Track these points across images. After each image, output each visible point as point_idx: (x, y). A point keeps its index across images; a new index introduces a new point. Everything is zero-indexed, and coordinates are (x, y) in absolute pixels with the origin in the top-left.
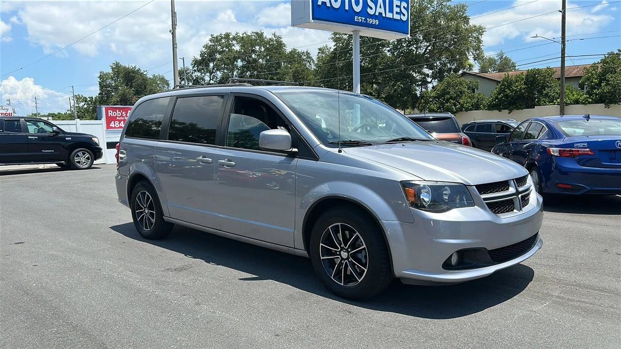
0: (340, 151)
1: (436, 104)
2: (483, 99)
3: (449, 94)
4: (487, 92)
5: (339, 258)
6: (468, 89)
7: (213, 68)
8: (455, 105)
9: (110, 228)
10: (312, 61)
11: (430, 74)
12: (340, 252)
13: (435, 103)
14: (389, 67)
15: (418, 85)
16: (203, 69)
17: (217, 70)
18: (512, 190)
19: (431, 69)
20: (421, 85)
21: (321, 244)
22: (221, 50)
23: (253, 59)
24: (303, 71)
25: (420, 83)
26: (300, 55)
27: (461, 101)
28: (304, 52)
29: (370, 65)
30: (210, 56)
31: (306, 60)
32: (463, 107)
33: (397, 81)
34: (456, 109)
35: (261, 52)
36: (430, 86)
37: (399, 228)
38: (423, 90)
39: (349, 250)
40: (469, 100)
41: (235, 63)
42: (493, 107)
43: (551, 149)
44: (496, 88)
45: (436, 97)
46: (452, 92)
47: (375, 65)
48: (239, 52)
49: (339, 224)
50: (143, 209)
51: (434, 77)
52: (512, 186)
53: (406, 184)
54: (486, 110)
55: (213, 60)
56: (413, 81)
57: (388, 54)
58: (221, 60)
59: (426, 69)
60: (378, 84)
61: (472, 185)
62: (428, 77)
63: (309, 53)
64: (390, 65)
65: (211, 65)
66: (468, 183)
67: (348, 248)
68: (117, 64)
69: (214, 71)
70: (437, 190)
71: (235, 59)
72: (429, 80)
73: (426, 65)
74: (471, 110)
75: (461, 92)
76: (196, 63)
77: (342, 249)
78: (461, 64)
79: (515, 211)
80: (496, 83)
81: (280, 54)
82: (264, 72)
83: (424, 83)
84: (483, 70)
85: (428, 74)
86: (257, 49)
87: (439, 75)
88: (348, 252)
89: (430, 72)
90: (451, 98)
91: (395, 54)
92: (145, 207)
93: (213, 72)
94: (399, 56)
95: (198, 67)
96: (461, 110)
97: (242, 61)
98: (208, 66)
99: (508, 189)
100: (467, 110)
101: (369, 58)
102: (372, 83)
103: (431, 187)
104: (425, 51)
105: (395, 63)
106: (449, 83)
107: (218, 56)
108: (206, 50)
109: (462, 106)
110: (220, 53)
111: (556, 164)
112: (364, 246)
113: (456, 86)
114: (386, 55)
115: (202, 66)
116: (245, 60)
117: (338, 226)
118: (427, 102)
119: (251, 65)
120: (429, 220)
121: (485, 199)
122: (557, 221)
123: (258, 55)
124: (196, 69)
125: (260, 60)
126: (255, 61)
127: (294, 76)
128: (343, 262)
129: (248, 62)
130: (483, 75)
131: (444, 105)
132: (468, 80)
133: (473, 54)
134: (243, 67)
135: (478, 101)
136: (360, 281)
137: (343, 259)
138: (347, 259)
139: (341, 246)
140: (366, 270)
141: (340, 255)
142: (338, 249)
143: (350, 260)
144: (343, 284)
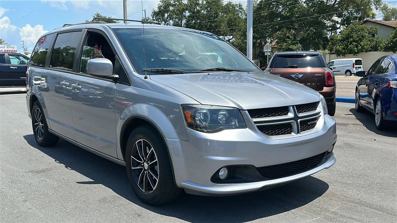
0: (146, 78)
1: (341, 46)
2: (381, 42)
3: (352, 38)
4: (384, 37)
5: (142, 168)
6: (369, 34)
7: (168, 18)
8: (357, 46)
9: (23, 136)
10: (243, 12)
11: (339, 22)
12: (143, 163)
13: (341, 45)
14: (304, 15)
15: (329, 31)
16: (160, 19)
17: (170, 19)
18: (291, 115)
19: (339, 17)
20: (331, 30)
21: (132, 157)
22: (174, 3)
23: (197, 10)
24: (236, 19)
25: (330, 28)
26: (234, 7)
27: (362, 43)
28: (237, 5)
29: (288, 14)
30: (165, 8)
31: (239, 11)
32: (363, 49)
33: (310, 26)
34: (357, 50)
35: (203, 4)
36: (338, 31)
37: (179, 145)
38: (333, 34)
39: (149, 162)
40: (369, 43)
41: (184, 13)
42: (389, 49)
44: (392, 34)
45: (341, 40)
46: (355, 35)
47: (292, 14)
48: (187, 5)
49: (142, 140)
50: (38, 122)
51: (342, 24)
52: (291, 112)
53: (186, 107)
54: (383, 51)
55: (167, 11)
56: (324, 26)
57: (305, 5)
58: (173, 11)
59: (335, 17)
60: (295, 29)
61: (245, 109)
62: (338, 23)
63: (241, 5)
65: (166, 15)
66: (241, 107)
67: (148, 161)
68: (98, 15)
69: (168, 20)
70: (214, 112)
71: (184, 10)
72: (338, 26)
73: (336, 14)
74: (370, 51)
75: (363, 36)
76: (155, 14)
77: (145, 161)
78: (366, 13)
79: (292, 133)
80: (392, 29)
81: (218, 6)
82: (205, 20)
83: (334, 28)
84: (387, 18)
85: (338, 21)
86: (201, 3)
87: (346, 21)
88: (148, 164)
89: (339, 20)
90: (354, 41)
91: (310, 4)
93: (167, 21)
94: (312, 7)
95: (156, 17)
96: (362, 51)
97: (189, 12)
98: (164, 16)
99: (286, 114)
100: (367, 51)
101: (288, 8)
102: (290, 29)
103: (210, 110)
104: (335, 3)
105: (309, 12)
106: (352, 29)
107: (171, 8)
108: (162, 4)
109: (363, 47)
110: (173, 6)
112: (157, 160)
113: (359, 31)
114: (302, 6)
115: (159, 16)
116: (192, 11)
117: (141, 141)
118: (333, 44)
119: (195, 15)
120: (206, 140)
121: (255, 122)
122: (386, 145)
123: (201, 7)
124: (155, 18)
125: (203, 11)
126: (199, 12)
127: (228, 24)
128: (145, 172)
129: (193, 13)
130: (387, 23)
131: (348, 47)
132: (369, 26)
133: (374, 5)
134: (189, 16)
135: (376, 44)
136: (154, 189)
137: (145, 170)
138: (148, 169)
139: (143, 159)
140: (158, 180)
141: (143, 166)
142: (142, 161)
143: (149, 171)
144: (144, 191)
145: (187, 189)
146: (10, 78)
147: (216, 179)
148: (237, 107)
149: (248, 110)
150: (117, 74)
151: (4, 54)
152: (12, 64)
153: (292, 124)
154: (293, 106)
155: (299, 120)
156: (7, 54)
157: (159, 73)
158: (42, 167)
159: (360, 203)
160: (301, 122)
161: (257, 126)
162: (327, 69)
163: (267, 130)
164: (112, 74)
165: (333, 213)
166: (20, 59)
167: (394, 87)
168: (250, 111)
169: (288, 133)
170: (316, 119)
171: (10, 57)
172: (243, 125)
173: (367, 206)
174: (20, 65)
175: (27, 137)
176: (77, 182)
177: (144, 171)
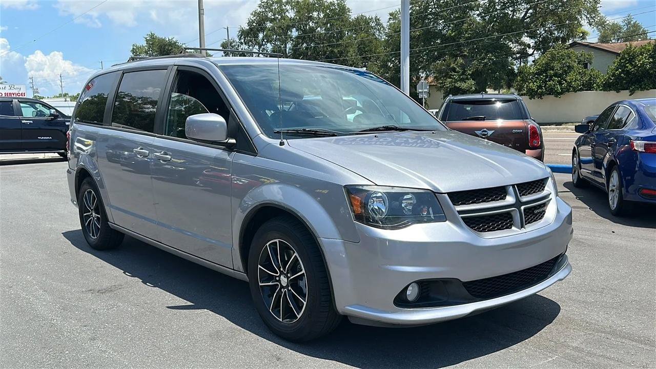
0: (282, 144)
1: (537, 82)
2: (597, 77)
3: (553, 70)
4: (603, 68)
5: (278, 285)
6: (579, 63)
7: (263, 40)
8: (561, 84)
9: (62, 233)
10: (382, 29)
11: (532, 45)
12: (279, 277)
13: (535, 82)
14: (478, 35)
15: (517, 59)
16: (251, 41)
17: (267, 42)
18: (510, 200)
19: (531, 37)
20: (520, 58)
21: (259, 266)
22: (273, 17)
23: (310, 28)
24: (371, 42)
25: (518, 55)
26: (367, 22)
27: (568, 78)
28: (372, 18)
29: (454, 34)
30: (259, 25)
31: (375, 28)
32: (570, 86)
33: (488, 52)
34: (561, 89)
35: (319, 18)
36: (531, 59)
37: (342, 249)
38: (522, 64)
39: (289, 275)
40: (579, 77)
41: (289, 33)
42: (610, 87)
43: (636, 143)
44: (614, 63)
45: (536, 74)
46: (557, 65)
47: (460, 33)
48: (294, 19)
49: (277, 240)
50: (90, 212)
51: (536, 48)
52: (510, 195)
53: (352, 190)
54: (601, 90)
55: (263, 30)
56: (509, 52)
57: (478, 19)
58: (273, 29)
59: (526, 38)
60: (464, 57)
61: (444, 192)
62: (529, 48)
63: (378, 20)
64: (480, 33)
65: (261, 36)
66: (437, 189)
67: (288, 273)
68: (152, 36)
69: (264, 43)
70: (395, 198)
71: (289, 28)
72: (530, 51)
73: (527, 32)
74: (581, 90)
75: (569, 67)
76: (244, 33)
77: (282, 273)
78: (572, 31)
79: (513, 228)
80: (614, 56)
81: (342, 21)
82: (323, 43)
83: (524, 55)
84: (604, 39)
85: (529, 44)
86: (315, 16)
87: (543, 45)
88: (288, 278)
89: (531, 42)
90: (556, 75)
91: (487, 18)
92: (92, 210)
93: (262, 45)
94: (490, 22)
95: (245, 38)
96: (568, 91)
97: (297, 30)
98: (257, 37)
99: (503, 198)
100: (575, 90)
101: (453, 24)
102: (456, 56)
103: (388, 194)
104: (525, 15)
105: (485, 30)
106: (553, 58)
107: (269, 25)
108: (255, 18)
109: (569, 84)
110: (272, 21)
111: (641, 162)
112: (303, 271)
113: (563, 60)
114: (475, 21)
115: (250, 37)
116: (301, 30)
117: (276, 242)
118: (524, 80)
119: (307, 35)
120: (383, 241)
121: (460, 212)
122: (632, 239)
123: (317, 23)
124: (243, 41)
125: (319, 29)
126: (312, 30)
127: (359, 49)
128: (282, 290)
129: (305, 31)
130: (605, 46)
131: (546, 84)
132: (578, 52)
133: (587, 18)
134: (297, 38)
135: (590, 79)
136: (299, 317)
137: (282, 287)
138: (287, 286)
139: (280, 270)
140: (305, 303)
141: (279, 281)
142: (277, 273)
143: (290, 288)
144: (281, 320)
145: (352, 317)
146: (22, 139)
147: (401, 301)
148: (432, 189)
149: (448, 194)
150: (232, 137)
151: (12, 101)
152: (24, 116)
153: (512, 213)
154: (513, 186)
155: (522, 208)
156: (16, 100)
157: (299, 136)
158: (106, 284)
159: (613, 333)
160: (525, 209)
161: (461, 217)
162: (530, 122)
163: (477, 223)
164: (225, 137)
165: (576, 349)
166: (36, 108)
167: (640, 150)
168: (452, 195)
169: (506, 228)
170: (544, 205)
171: (22, 105)
172: (440, 217)
173: (624, 337)
174: (37, 118)
175: (70, 235)
176: (168, 307)
177: (280, 289)
